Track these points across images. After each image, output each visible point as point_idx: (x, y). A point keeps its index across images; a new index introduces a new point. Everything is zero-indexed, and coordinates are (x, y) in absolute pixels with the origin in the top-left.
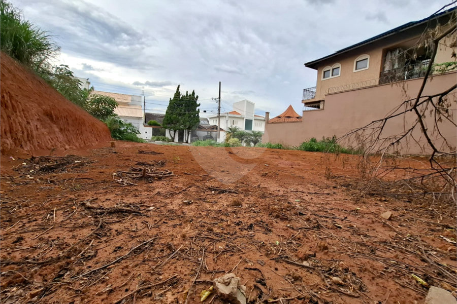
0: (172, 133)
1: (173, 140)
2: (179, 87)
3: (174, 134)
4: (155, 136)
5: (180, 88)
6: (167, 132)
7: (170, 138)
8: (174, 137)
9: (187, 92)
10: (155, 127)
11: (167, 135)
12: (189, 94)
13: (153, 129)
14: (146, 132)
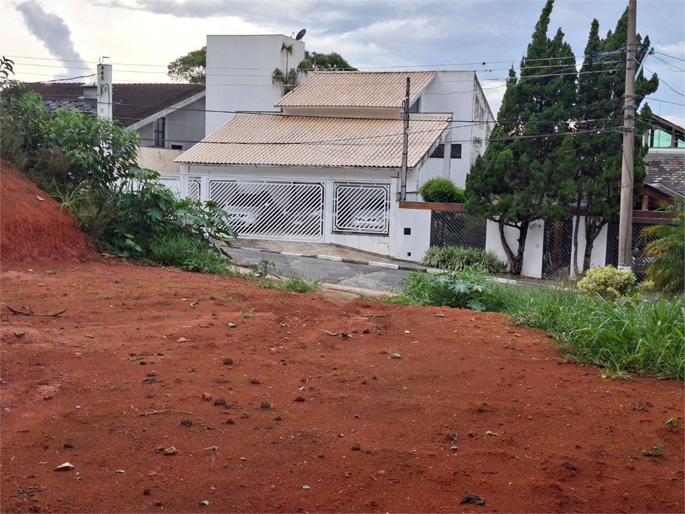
0: (513, 233)
1: (516, 268)
2: (548, 10)
3: (522, 241)
4: (440, 245)
5: (551, 16)
6: (492, 228)
7: (502, 256)
8: (521, 253)
9: (595, 25)
10: (441, 207)
11: (493, 245)
12: (602, 35)
13: (435, 216)
14: (407, 231)
